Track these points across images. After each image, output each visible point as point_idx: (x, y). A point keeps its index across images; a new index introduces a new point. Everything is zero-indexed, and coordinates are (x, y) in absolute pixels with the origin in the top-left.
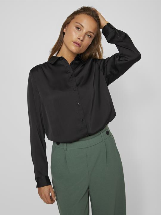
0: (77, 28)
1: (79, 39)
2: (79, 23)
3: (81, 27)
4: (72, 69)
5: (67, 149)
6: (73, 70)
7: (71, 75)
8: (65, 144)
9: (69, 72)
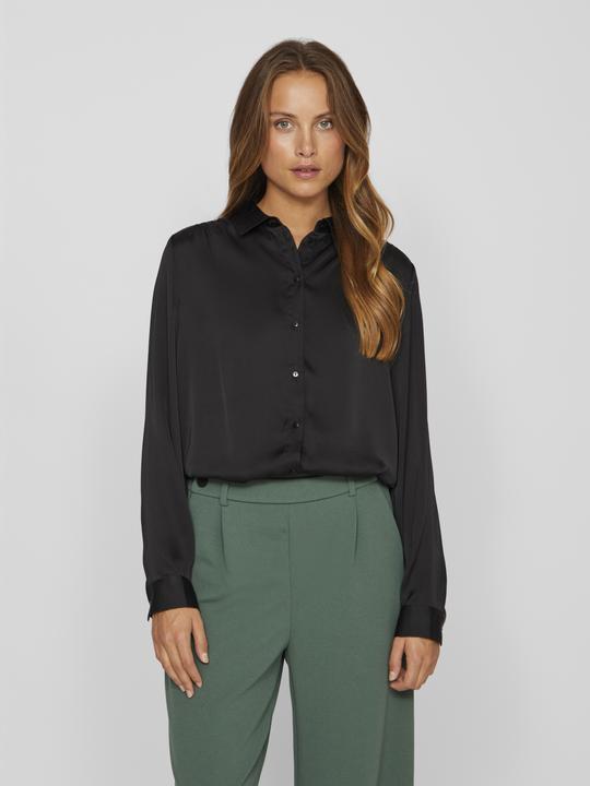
1: (301, 154)
3: (289, 117)
5: (227, 499)
8: (225, 485)
9: (290, 269)
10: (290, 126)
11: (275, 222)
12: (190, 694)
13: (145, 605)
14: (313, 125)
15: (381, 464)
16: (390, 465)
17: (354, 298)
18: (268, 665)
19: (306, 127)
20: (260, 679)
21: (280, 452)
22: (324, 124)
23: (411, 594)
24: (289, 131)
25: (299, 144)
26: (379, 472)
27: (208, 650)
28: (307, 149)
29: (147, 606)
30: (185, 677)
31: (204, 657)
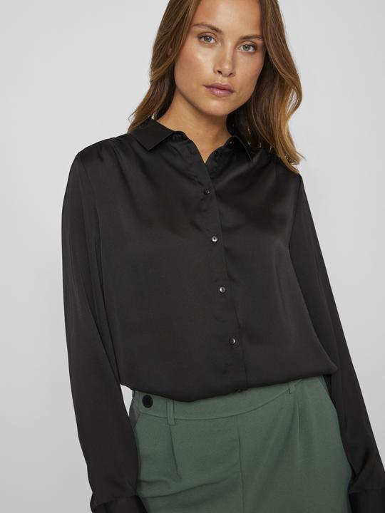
0: (204, 38)
1: (219, 72)
2: (202, 25)
3: (214, 32)
4: (210, 174)
5: (175, 419)
6: (212, 179)
7: (205, 194)
8: (170, 404)
9: (200, 183)
10: (212, 41)
11: (181, 136)
14: (237, 45)
19: (230, 44)
22: (246, 47)
24: (212, 46)
25: (219, 61)
28: (227, 68)
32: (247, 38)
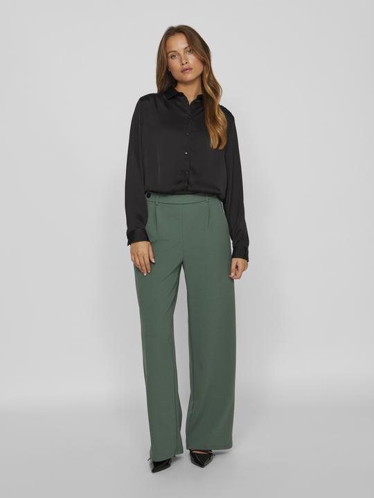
5: (158, 202)
8: (158, 196)
11: (182, 95)
12: (145, 274)
13: (126, 240)
14: (184, 51)
15: (219, 190)
16: (223, 191)
17: (209, 126)
18: (175, 267)
19: (182, 53)
20: (172, 272)
21: (180, 182)
23: (238, 242)
25: (181, 61)
26: (218, 192)
27: (154, 258)
28: (184, 62)
29: (127, 240)
30: (144, 268)
31: (153, 261)
32: (186, 48)
